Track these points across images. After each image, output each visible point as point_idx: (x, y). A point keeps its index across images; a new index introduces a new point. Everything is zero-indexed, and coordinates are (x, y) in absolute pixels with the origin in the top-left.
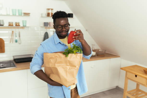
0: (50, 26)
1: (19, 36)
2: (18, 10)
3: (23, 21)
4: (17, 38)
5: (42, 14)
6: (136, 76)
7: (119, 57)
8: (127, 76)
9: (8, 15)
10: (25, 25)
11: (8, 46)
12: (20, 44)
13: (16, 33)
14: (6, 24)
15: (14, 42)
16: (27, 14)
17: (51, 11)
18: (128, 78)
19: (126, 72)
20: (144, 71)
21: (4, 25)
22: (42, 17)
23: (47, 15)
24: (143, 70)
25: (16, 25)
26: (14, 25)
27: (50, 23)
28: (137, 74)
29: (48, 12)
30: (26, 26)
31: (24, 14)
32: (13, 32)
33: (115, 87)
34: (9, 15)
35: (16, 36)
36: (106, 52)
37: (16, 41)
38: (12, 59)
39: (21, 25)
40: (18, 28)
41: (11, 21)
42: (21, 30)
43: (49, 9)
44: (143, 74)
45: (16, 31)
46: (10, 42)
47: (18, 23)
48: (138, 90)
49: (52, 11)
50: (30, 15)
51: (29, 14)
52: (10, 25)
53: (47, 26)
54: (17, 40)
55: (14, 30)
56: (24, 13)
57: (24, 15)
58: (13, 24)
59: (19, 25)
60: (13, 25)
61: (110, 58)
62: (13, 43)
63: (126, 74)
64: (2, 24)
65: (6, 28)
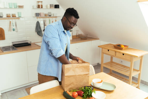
0: (41, 16)
1: (16, 26)
2: (14, 4)
3: (18, 13)
4: (14, 27)
5: (33, 6)
6: (108, 50)
7: (99, 39)
8: (103, 52)
9: (5, 8)
10: (20, 16)
11: (7, 34)
12: (17, 32)
13: (13, 23)
14: (5, 16)
15: (12, 31)
16: (21, 7)
17: (41, 4)
18: (103, 53)
19: (102, 48)
20: (114, 46)
21: (3, 17)
22: (33, 8)
23: (37, 7)
24: (113, 46)
25: (13, 16)
26: (11, 16)
27: (40, 13)
28: (109, 49)
29: (38, 4)
30: (21, 17)
31: (18, 7)
32: (10, 22)
33: (97, 64)
34: (7, 8)
35: (13, 26)
36: (88, 36)
37: (14, 30)
38: (11, 44)
39: (17, 16)
40: (15, 19)
41: (8, 13)
42: (17, 20)
43: (39, 2)
45: (13, 21)
46: (9, 31)
47: (14, 14)
48: (112, 62)
49: (42, 3)
51: (23, 6)
52: (8, 17)
53: (39, 16)
54: (14, 29)
55: (11, 20)
56: (19, 6)
57: (19, 8)
58: (10, 16)
59: (15, 16)
60: (10, 17)
61: (91, 40)
62: (11, 31)
63: (102, 50)
64: (1, 15)
65: (5, 19)
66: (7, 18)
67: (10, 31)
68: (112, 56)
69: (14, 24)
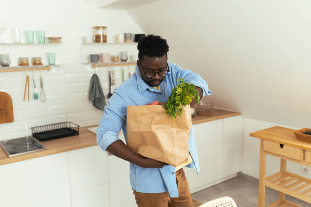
0: (102, 61)
1: (42, 86)
2: (38, 32)
3: (48, 54)
4: (37, 90)
5: (84, 39)
6: (282, 146)
7: (240, 114)
8: (265, 148)
9: (16, 44)
10: (51, 63)
11: (19, 107)
12: (44, 101)
13: (35, 79)
14: (14, 63)
15: (32, 98)
16: (54, 40)
17: (103, 32)
18: (265, 151)
19: (262, 140)
20: (296, 134)
21: (10, 66)
22: (84, 43)
23: (95, 39)
24: (294, 134)
25: (35, 64)
26: (31, 64)
27: (101, 54)
28: (283, 141)
29: (96, 33)
30: (54, 64)
31: (48, 40)
32: (28, 77)
34: (20, 44)
35: (35, 87)
37: (36, 97)
38: (28, 133)
39: (45, 62)
40: (39, 69)
41: (23, 55)
42: (44, 73)
43: (98, 28)
44: (295, 141)
45: (35, 75)
46: (24, 100)
47: (37, 59)
48: (284, 173)
49: (105, 30)
50: (62, 40)
51: (60, 38)
52: (21, 64)
53: (98, 62)
54: (37, 93)
55: (29, 73)
56: (50, 38)
57: (51, 42)
58: (28, 62)
59: (40, 64)
60: (28, 64)
61: (224, 118)
62: (29, 100)
63: (262, 145)
64: (5, 62)
65: (14, 69)
66: (20, 67)
67: (26, 99)
68: (283, 158)
69: (38, 84)
